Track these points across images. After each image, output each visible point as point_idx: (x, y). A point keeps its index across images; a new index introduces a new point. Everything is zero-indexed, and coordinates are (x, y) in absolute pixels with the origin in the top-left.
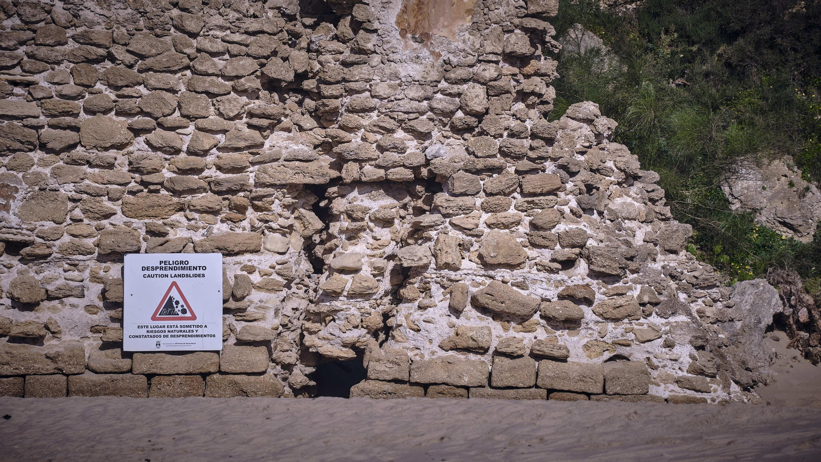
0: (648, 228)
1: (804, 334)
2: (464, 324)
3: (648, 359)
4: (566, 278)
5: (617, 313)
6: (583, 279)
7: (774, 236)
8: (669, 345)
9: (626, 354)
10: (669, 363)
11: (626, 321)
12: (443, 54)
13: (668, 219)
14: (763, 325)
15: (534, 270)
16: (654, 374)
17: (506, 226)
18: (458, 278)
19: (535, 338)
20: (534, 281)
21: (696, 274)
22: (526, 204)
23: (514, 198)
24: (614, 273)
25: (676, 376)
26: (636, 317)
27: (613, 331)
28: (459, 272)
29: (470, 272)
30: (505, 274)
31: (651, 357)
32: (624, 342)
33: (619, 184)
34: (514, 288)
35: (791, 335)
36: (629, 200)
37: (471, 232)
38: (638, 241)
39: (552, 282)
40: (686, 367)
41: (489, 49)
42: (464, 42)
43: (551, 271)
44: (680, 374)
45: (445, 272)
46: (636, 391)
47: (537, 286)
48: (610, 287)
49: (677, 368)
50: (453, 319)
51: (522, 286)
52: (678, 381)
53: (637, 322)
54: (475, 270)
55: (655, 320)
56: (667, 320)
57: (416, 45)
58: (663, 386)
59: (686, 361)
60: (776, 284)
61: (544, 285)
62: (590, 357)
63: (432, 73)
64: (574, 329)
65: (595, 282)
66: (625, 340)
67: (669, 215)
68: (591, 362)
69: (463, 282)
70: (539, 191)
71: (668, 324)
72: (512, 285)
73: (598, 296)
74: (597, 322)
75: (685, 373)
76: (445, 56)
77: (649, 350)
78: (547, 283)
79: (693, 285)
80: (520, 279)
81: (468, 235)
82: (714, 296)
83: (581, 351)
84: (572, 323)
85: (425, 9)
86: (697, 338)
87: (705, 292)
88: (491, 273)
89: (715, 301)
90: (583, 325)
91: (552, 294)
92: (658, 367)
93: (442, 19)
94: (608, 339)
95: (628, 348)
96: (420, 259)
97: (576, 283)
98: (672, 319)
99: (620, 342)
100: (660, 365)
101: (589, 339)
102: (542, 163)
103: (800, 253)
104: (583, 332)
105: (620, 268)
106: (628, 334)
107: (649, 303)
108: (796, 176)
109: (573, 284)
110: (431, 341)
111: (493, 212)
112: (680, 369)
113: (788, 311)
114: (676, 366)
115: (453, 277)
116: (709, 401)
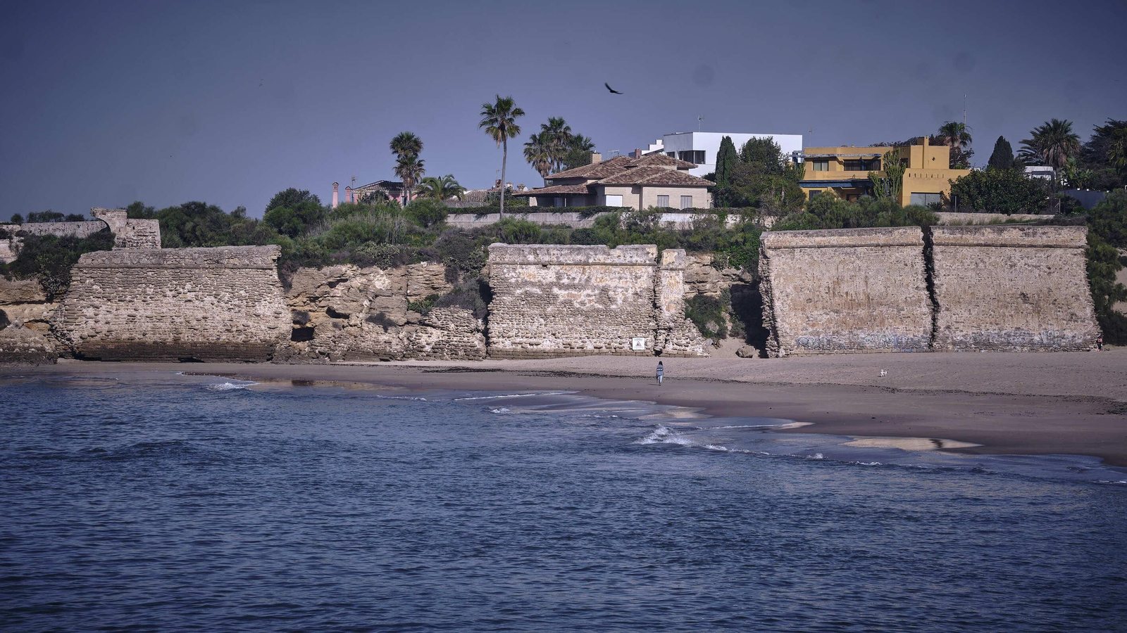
1: (716, 345)
7: (712, 332)
35: (714, 346)
108: (715, 323)
113: (714, 343)
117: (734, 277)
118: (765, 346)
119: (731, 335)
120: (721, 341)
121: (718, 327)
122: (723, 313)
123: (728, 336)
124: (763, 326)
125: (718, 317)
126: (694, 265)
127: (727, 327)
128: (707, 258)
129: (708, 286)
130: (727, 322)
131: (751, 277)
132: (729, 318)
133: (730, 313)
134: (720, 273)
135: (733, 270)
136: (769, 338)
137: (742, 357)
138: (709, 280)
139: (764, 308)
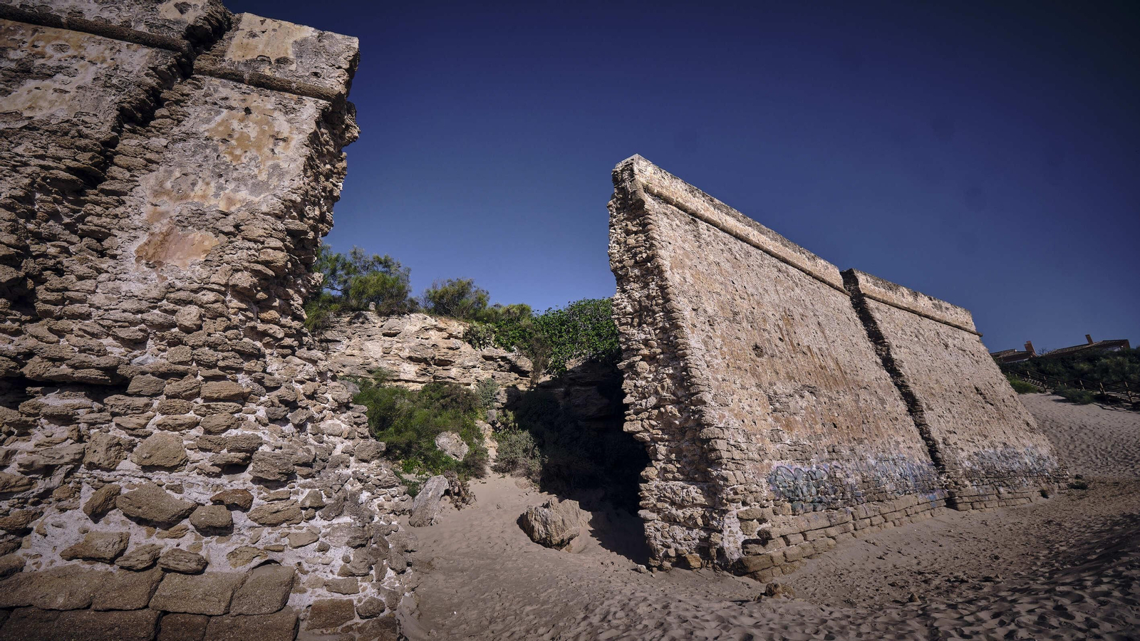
0: (349, 443)
1: (456, 497)
2: (99, 530)
3: (299, 564)
4: (226, 482)
5: (271, 519)
6: (244, 483)
7: (450, 458)
8: (324, 549)
9: (278, 560)
10: (321, 567)
11: (285, 525)
12: (169, 278)
13: (367, 437)
14: (440, 495)
15: (194, 474)
16: (304, 578)
17: (174, 429)
18: (112, 478)
19: (178, 545)
20: (191, 485)
21: (380, 477)
22: (205, 409)
23: (196, 403)
24: (272, 478)
25: (326, 579)
26: (295, 521)
27: (268, 536)
28: (115, 473)
29: (127, 473)
30: (163, 477)
31: (303, 561)
32: (276, 549)
33: (334, 411)
34: (168, 491)
35: (451, 498)
36: (339, 422)
37: (134, 432)
38: (337, 452)
39: (210, 486)
40: (337, 570)
41: (213, 280)
42: (193, 272)
43: (209, 475)
44: (331, 576)
45: (96, 472)
46: (264, 610)
47: (193, 490)
48: (272, 492)
49: (328, 571)
50: (90, 524)
51: (178, 489)
52: (326, 585)
53: (296, 526)
54: (133, 472)
55: (318, 523)
56: (330, 522)
57: (146, 269)
58: (310, 590)
59: (339, 563)
60: (447, 477)
61: (201, 489)
62: (235, 565)
63: (154, 291)
64: (225, 535)
65: (256, 487)
66: (278, 545)
67: (367, 434)
68: (234, 570)
69: (117, 483)
70: (216, 396)
71: (329, 526)
72: (167, 488)
73: (256, 501)
74: (251, 528)
75: (336, 576)
76: (170, 279)
77: (302, 555)
78: (204, 487)
79: (377, 486)
80: (177, 482)
81: (130, 435)
82: (393, 493)
83: (225, 559)
84: (225, 530)
85: (167, 244)
86: (355, 538)
87: (386, 490)
88: (149, 475)
89: (393, 497)
90: (235, 531)
91: (206, 497)
92: (308, 572)
93: (179, 254)
94: (260, 545)
95: (280, 554)
96: (62, 457)
97: (235, 487)
98: (335, 521)
99: (272, 548)
100: (310, 570)
101: (239, 545)
102: (232, 373)
103: (458, 465)
104: (234, 538)
105: (280, 473)
106: (282, 539)
107: (310, 507)
108: (459, 439)
109: (232, 488)
110: (55, 548)
111: (167, 414)
112: (331, 571)
113: (451, 488)
114: (328, 569)
115: (105, 478)
116: (355, 603)
117: (502, 363)
118: (632, 501)
119: (495, 469)
120: (473, 484)
121: (466, 449)
122: (480, 423)
123: (488, 470)
124: (627, 427)
125: (468, 427)
126: (431, 332)
127: (486, 451)
128: (457, 327)
129: (454, 372)
130: (487, 440)
131: (531, 365)
132: (490, 433)
133: (493, 424)
134: (480, 353)
135: (501, 352)
136: (650, 472)
137: (546, 543)
138: (458, 361)
139: (631, 366)
